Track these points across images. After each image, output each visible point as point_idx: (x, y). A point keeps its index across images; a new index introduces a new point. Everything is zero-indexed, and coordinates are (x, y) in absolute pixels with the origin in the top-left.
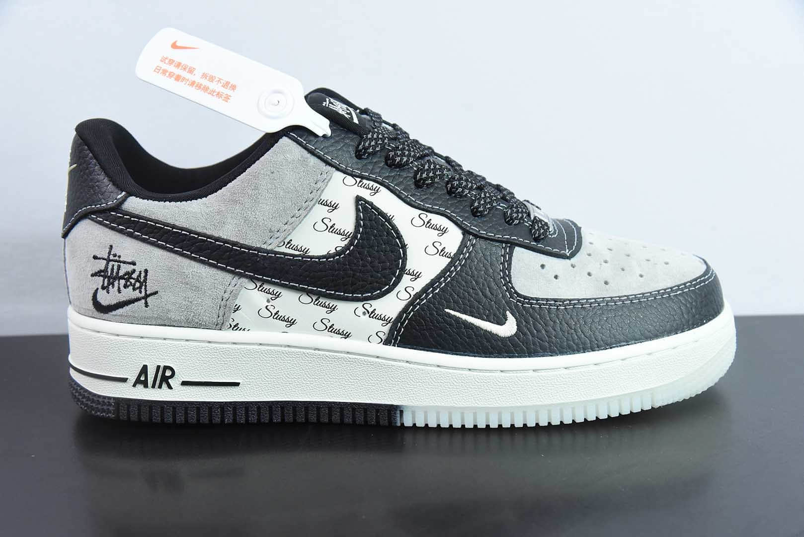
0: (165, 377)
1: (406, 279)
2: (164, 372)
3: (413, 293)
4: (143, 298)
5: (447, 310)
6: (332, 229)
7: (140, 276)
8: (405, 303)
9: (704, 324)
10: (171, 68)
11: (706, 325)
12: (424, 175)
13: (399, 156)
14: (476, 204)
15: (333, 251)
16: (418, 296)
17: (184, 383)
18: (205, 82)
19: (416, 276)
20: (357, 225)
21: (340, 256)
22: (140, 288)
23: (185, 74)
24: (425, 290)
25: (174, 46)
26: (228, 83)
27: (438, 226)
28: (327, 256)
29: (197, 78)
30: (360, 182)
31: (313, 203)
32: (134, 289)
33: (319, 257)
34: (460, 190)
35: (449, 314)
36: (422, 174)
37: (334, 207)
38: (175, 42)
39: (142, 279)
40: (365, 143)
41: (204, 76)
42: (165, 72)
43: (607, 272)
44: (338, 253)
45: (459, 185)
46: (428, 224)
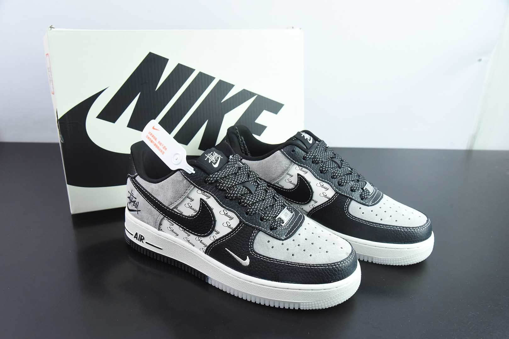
0: (141, 239)
1: (214, 233)
2: (141, 237)
3: (216, 239)
4: (137, 211)
5: (226, 249)
6: (191, 207)
7: (137, 203)
8: (212, 241)
9: (332, 282)
10: (150, 137)
11: (332, 283)
12: (229, 195)
13: (220, 186)
14: (248, 210)
15: (191, 215)
16: (217, 240)
17: (146, 243)
18: (158, 145)
19: (218, 233)
20: (200, 209)
21: (192, 218)
22: (136, 207)
23: (154, 140)
24: (220, 239)
25: (153, 128)
26: (165, 147)
27: (230, 216)
28: (189, 217)
29: (156, 142)
30: (204, 193)
31: (185, 197)
32: (135, 207)
33: (186, 216)
34: (243, 203)
35: (226, 250)
36: (228, 194)
37: (192, 200)
38: (154, 127)
39: (137, 205)
40: (208, 178)
41: (159, 142)
42: (149, 138)
43: (296, 250)
44: (192, 217)
45: (243, 202)
46: (226, 215)
